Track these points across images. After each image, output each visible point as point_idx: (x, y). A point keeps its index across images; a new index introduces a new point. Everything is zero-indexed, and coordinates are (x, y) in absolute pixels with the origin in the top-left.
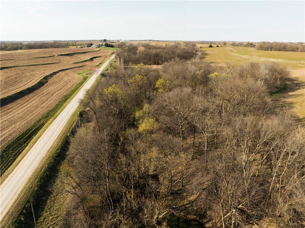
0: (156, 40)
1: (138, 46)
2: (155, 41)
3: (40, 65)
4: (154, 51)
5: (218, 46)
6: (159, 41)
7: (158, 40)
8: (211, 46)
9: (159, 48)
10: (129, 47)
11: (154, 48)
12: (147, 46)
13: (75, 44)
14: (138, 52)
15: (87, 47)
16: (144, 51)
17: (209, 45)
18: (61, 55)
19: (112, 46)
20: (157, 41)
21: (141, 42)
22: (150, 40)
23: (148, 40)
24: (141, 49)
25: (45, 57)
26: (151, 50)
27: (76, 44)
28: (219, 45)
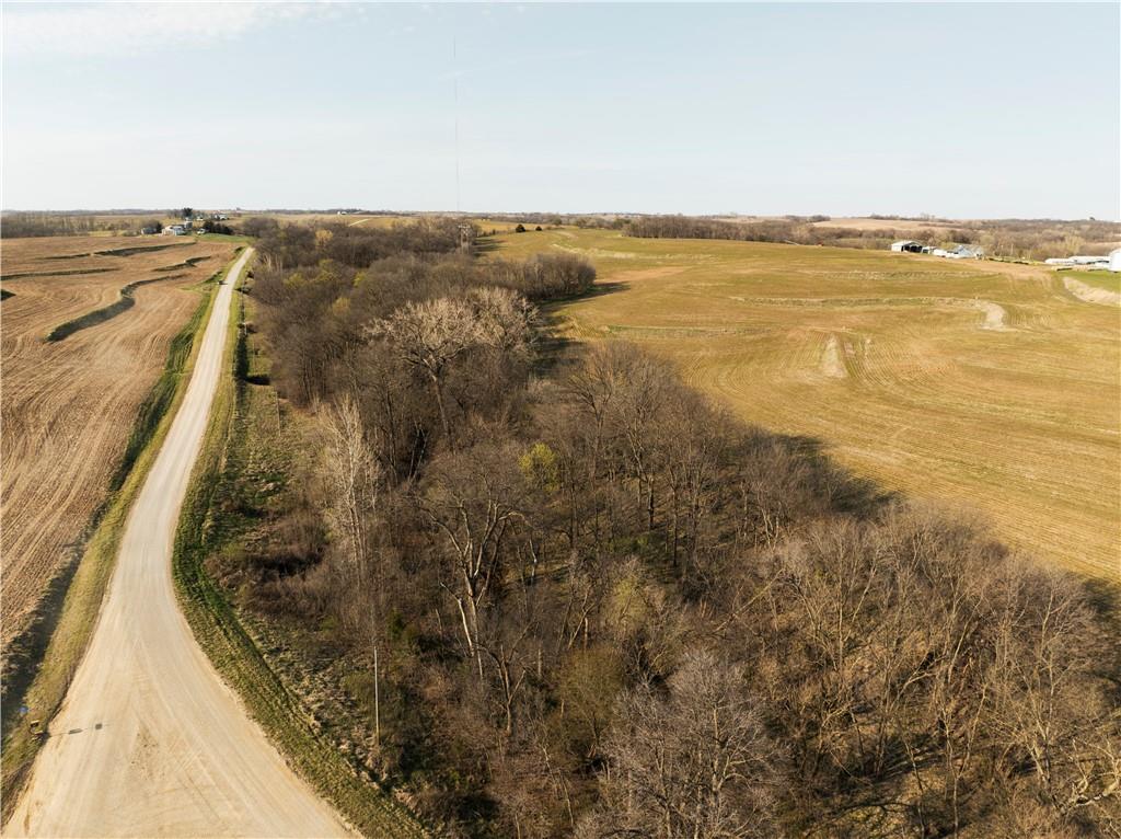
0: (372, 210)
1: (311, 230)
2: (368, 213)
3: (74, 272)
4: (356, 241)
5: (539, 229)
6: (380, 213)
7: (380, 210)
8: (521, 230)
9: (373, 233)
10: (286, 230)
11: (357, 232)
12: (339, 229)
13: (92, 224)
14: (317, 242)
15: (147, 233)
16: (333, 241)
17: (517, 225)
18: (103, 253)
19: (228, 231)
20: (373, 213)
21: (320, 216)
22: (348, 211)
23: (341, 211)
24: (323, 235)
25: (69, 258)
26: (349, 238)
27: (95, 224)
28: (542, 227)
